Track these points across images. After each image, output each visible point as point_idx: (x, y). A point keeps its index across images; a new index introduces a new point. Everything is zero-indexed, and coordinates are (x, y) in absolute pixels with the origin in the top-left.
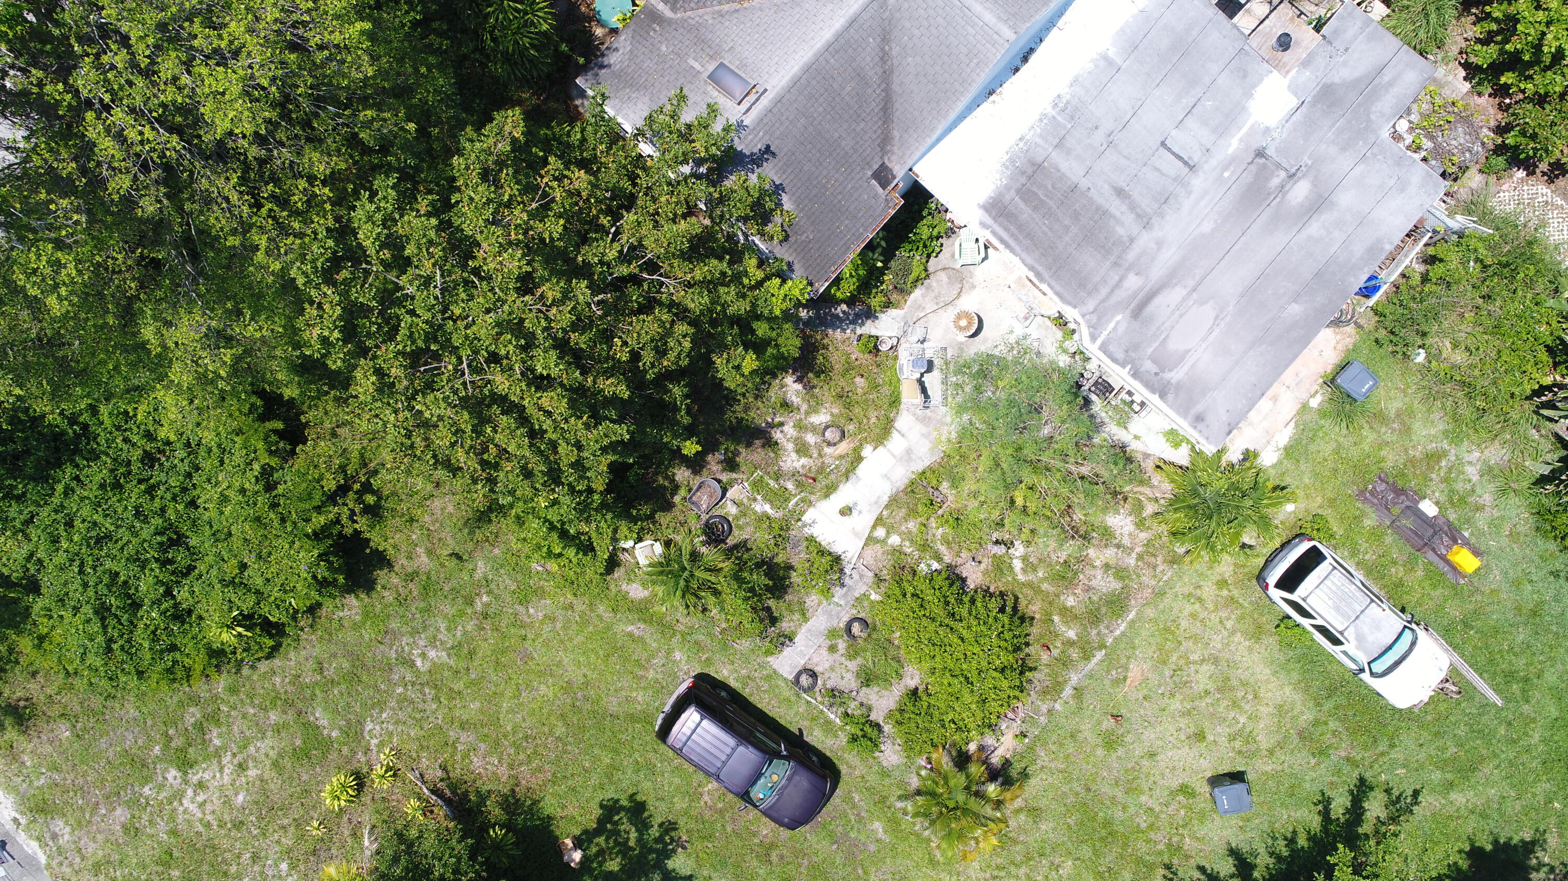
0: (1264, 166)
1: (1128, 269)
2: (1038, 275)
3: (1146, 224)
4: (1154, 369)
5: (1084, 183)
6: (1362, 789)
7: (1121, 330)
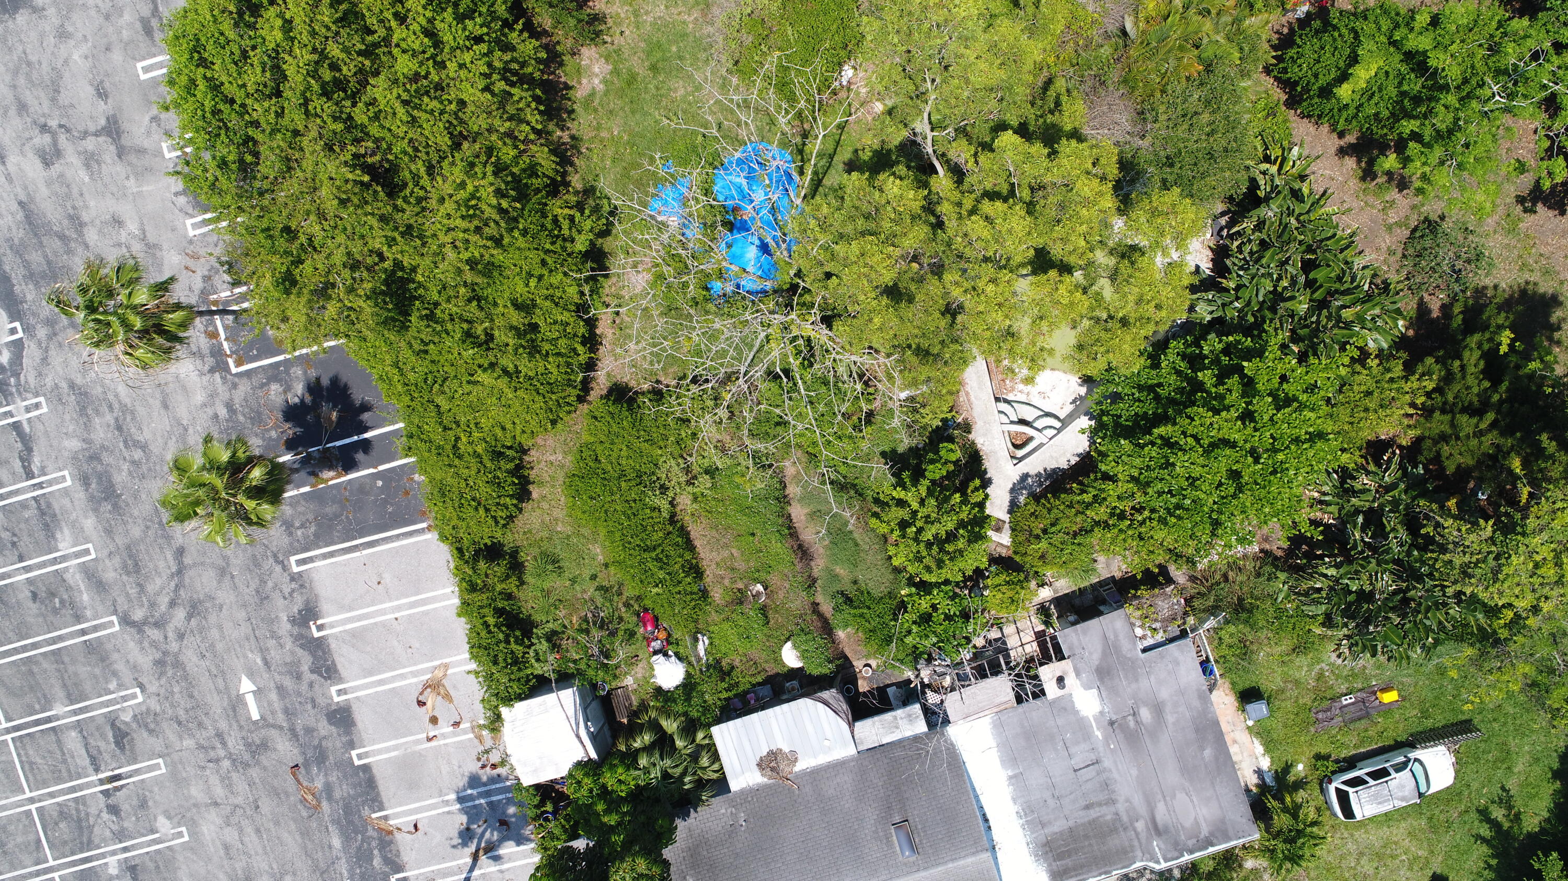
0: (1120, 725)
1: (1132, 824)
2: (1106, 873)
3: (1112, 802)
4: (1194, 841)
5: (1071, 823)
6: (1484, 814)
7: (1163, 846)
